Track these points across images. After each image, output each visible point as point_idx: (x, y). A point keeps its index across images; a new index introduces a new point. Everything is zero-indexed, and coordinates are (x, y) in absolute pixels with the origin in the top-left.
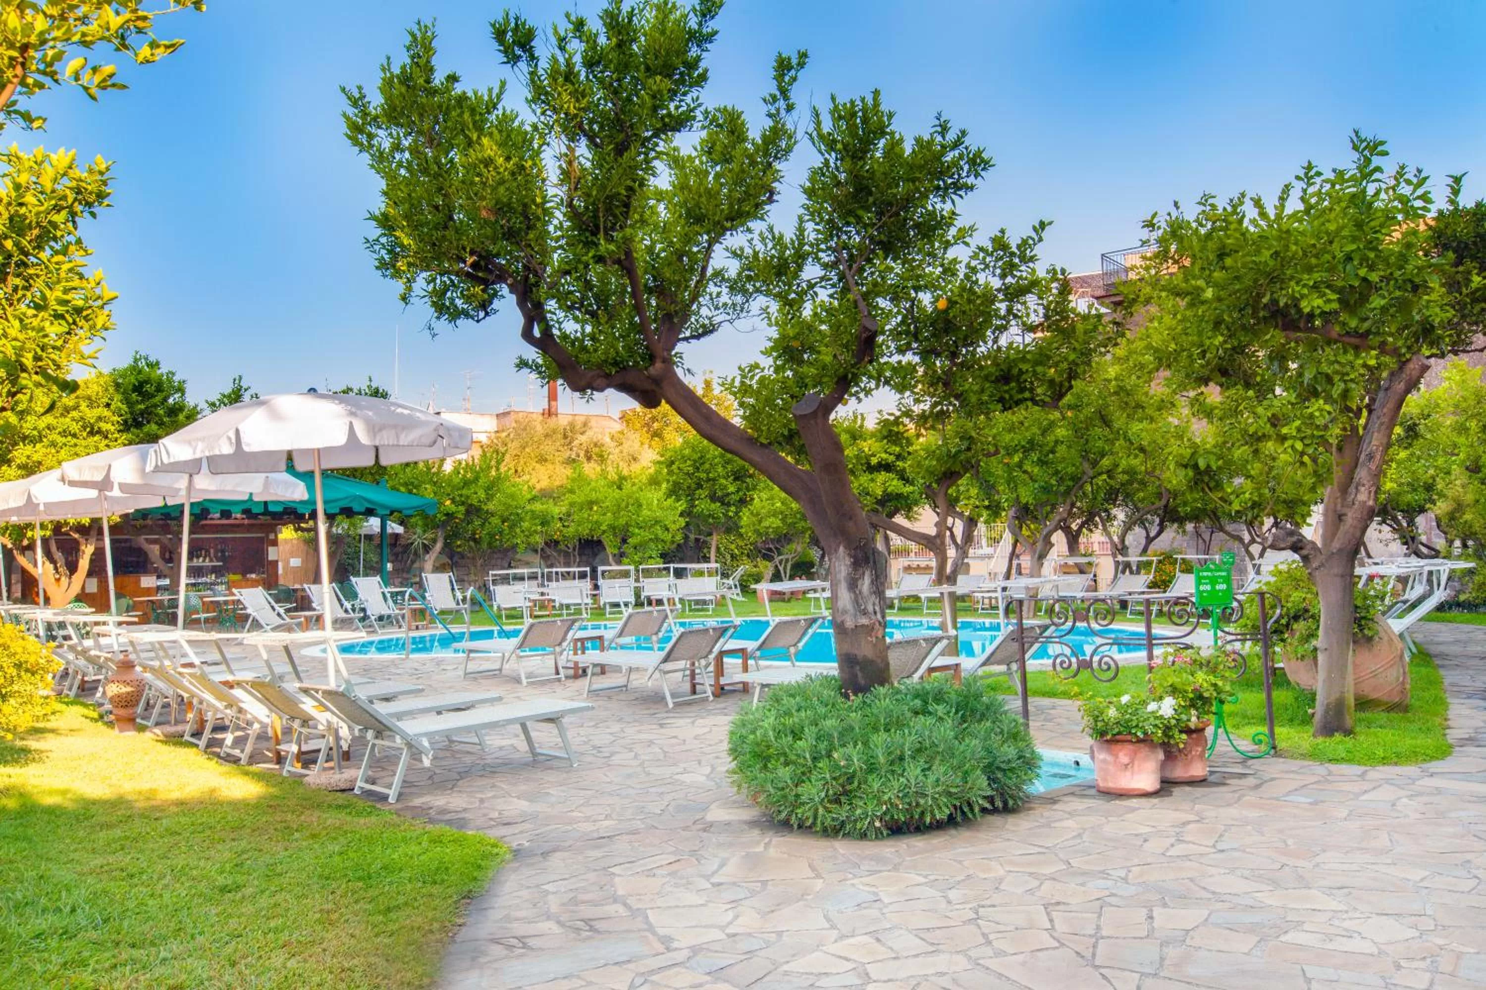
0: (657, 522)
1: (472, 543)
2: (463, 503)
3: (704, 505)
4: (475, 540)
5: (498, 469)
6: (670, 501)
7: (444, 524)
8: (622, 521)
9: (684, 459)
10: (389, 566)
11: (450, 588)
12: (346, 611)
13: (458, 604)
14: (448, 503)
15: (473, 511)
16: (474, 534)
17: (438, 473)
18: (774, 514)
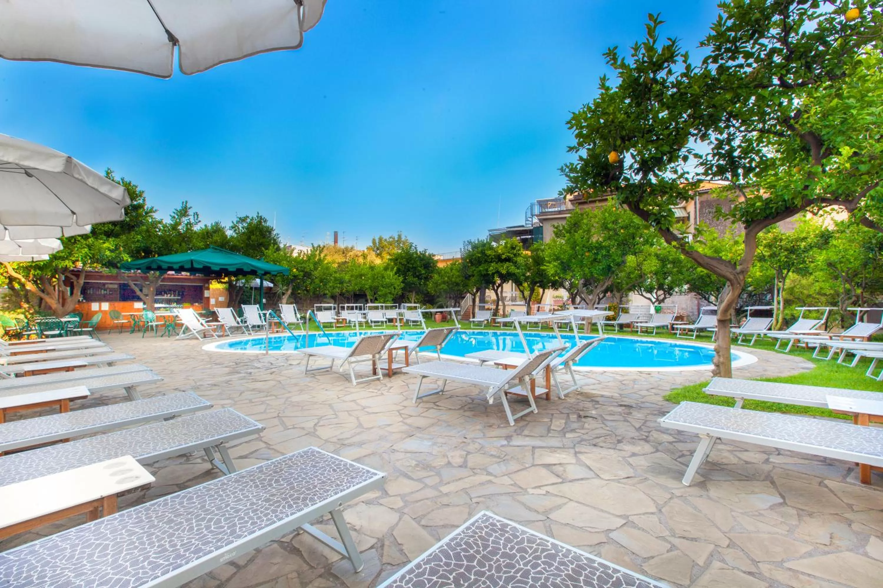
0: (392, 285)
1: (305, 292)
2: (302, 271)
3: (410, 279)
4: (307, 291)
5: (320, 255)
6: (396, 276)
7: (292, 281)
8: (375, 284)
9: (402, 258)
10: (264, 301)
11: (294, 312)
12: (238, 323)
13: (298, 320)
14: (295, 270)
15: (307, 275)
16: (306, 287)
17: (291, 256)
18: (444, 283)
